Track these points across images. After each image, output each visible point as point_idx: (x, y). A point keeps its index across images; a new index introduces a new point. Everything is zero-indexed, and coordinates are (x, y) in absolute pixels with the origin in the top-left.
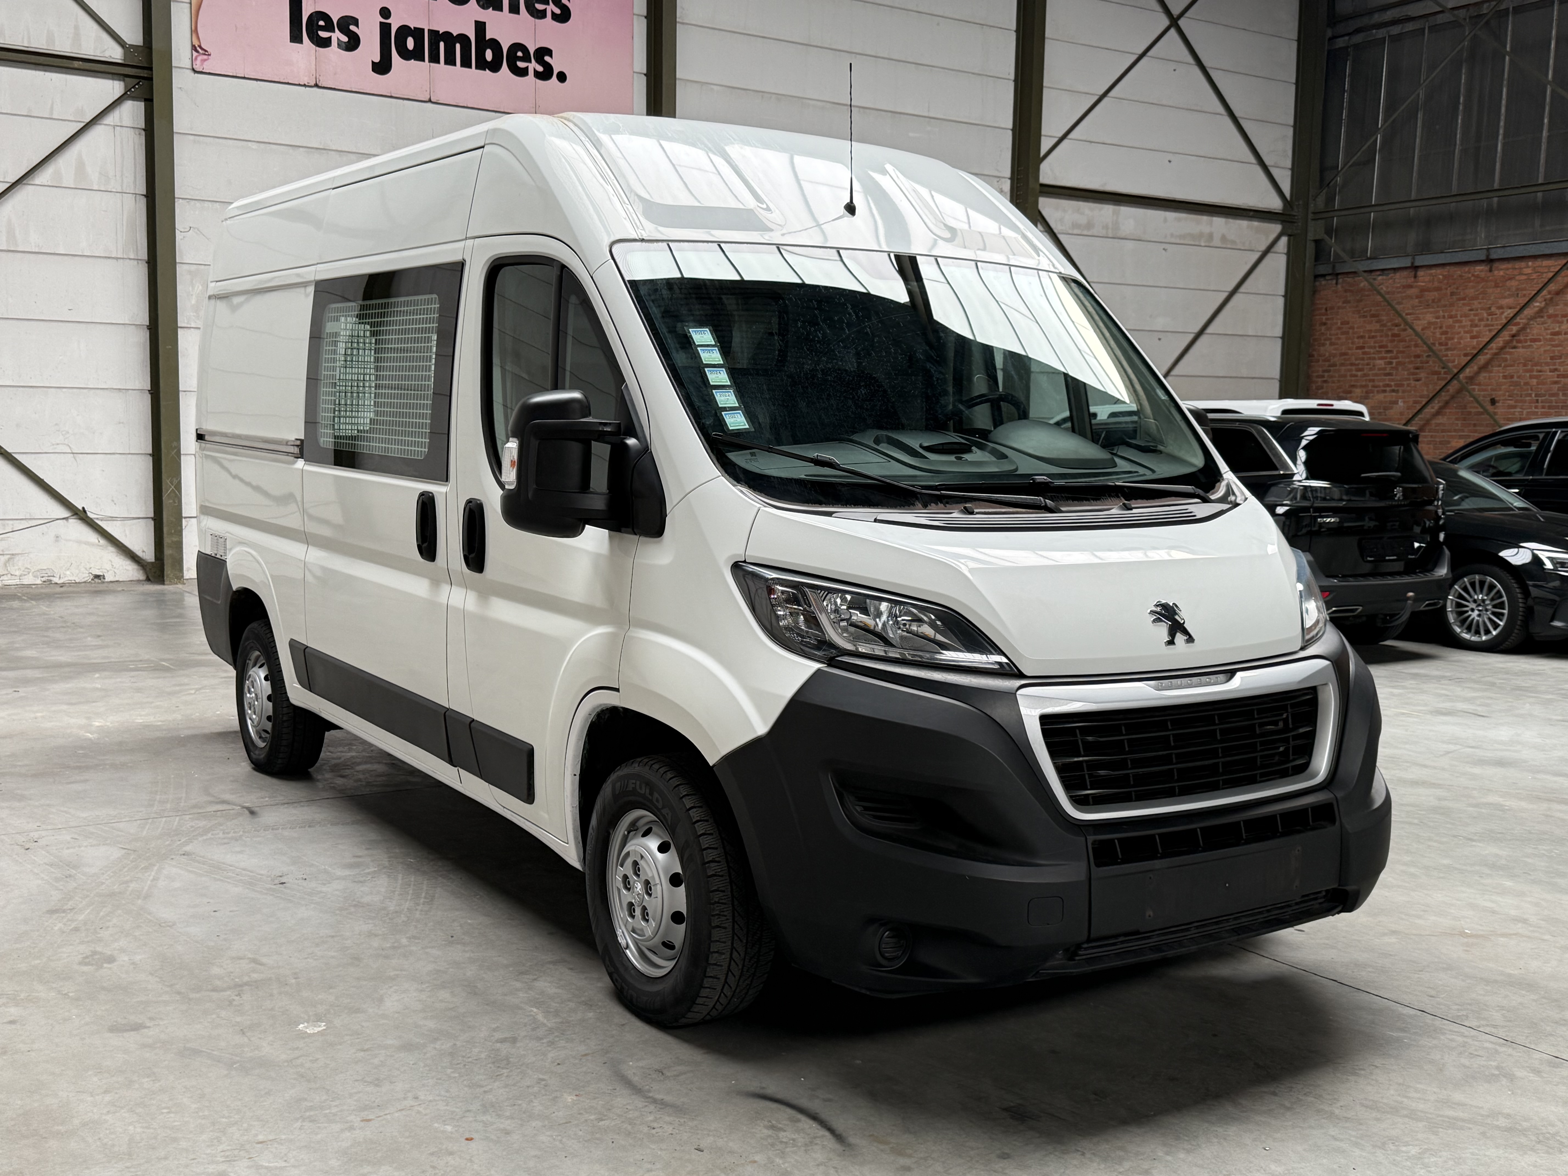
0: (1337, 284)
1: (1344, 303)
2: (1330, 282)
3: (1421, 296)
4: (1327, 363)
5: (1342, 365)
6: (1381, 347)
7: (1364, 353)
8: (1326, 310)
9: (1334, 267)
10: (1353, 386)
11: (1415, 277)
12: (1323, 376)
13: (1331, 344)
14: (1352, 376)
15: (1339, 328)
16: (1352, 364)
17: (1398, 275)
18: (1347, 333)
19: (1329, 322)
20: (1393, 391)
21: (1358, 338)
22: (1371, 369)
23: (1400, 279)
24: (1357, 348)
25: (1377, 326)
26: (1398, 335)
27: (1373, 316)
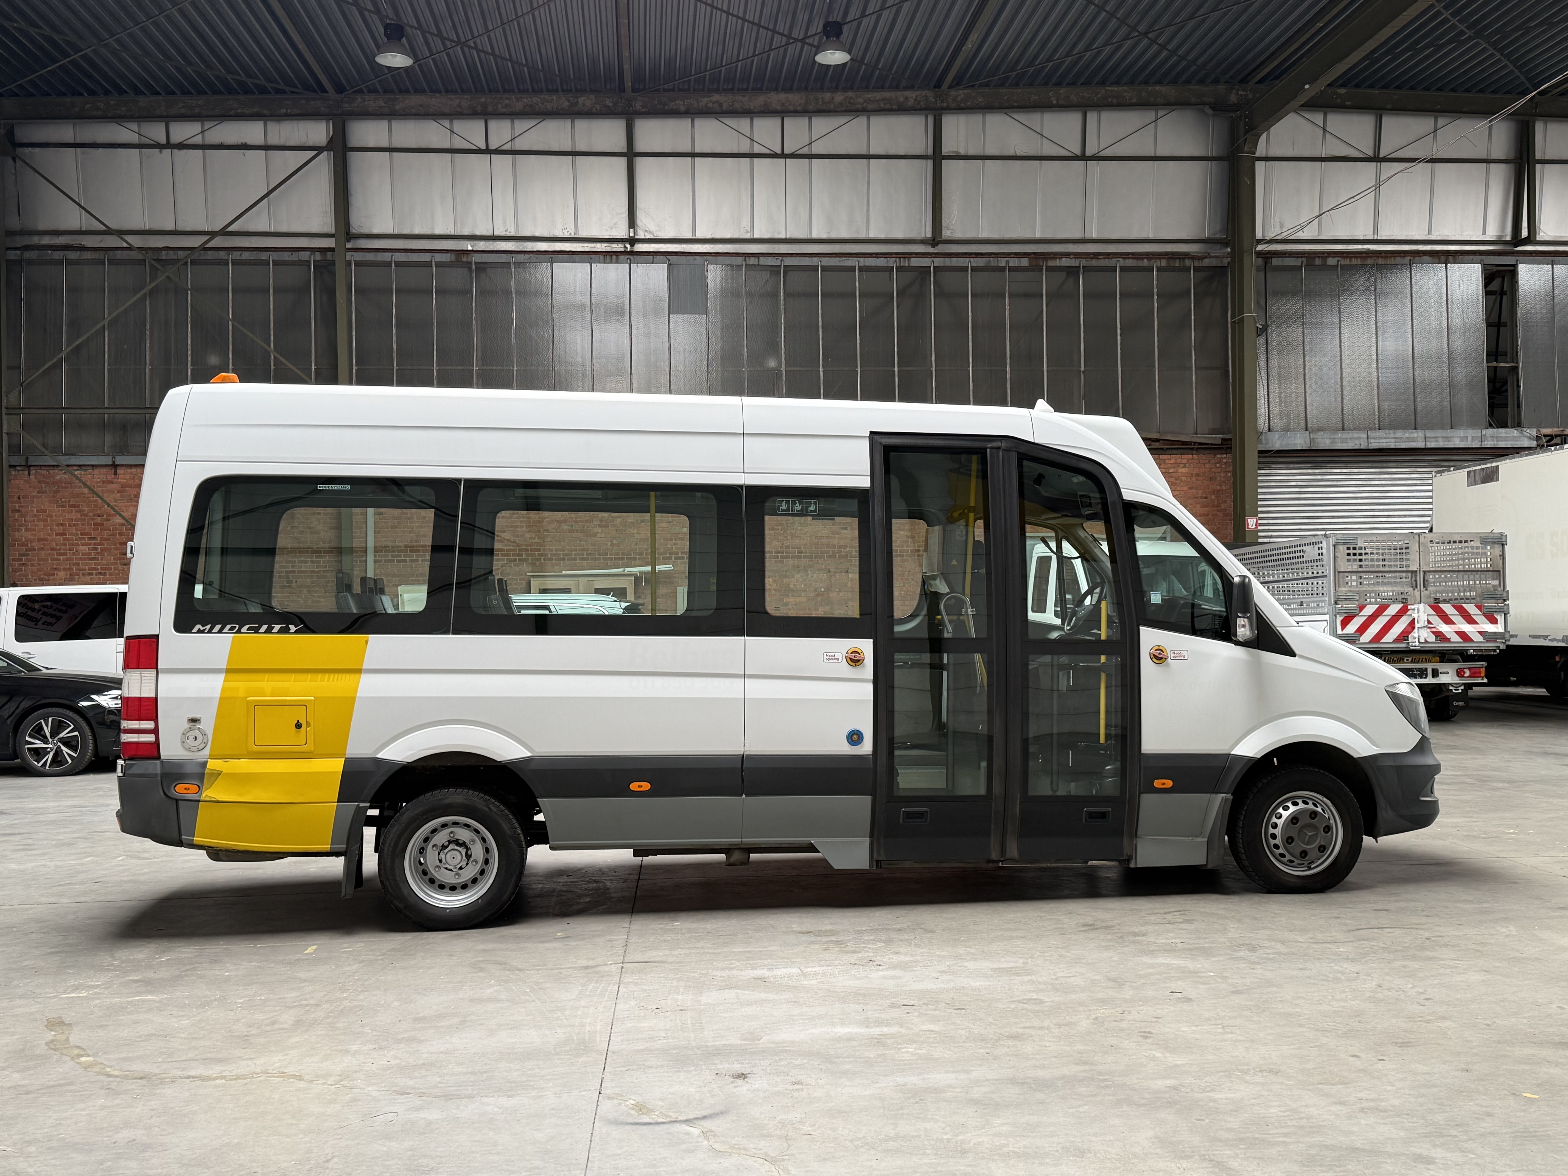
0: (29, 474)
1: (39, 492)
3: (124, 491)
5: (42, 549)
6: (82, 534)
7: (64, 539)
8: (19, 498)
10: (56, 569)
11: (115, 474)
12: (21, 560)
13: (27, 530)
14: (53, 560)
15: (35, 516)
16: (52, 549)
17: (96, 471)
18: (46, 520)
19: (23, 509)
20: (101, 573)
21: (57, 525)
22: (74, 554)
23: (99, 475)
24: (57, 534)
25: (79, 516)
26: (102, 525)
27: (73, 506)
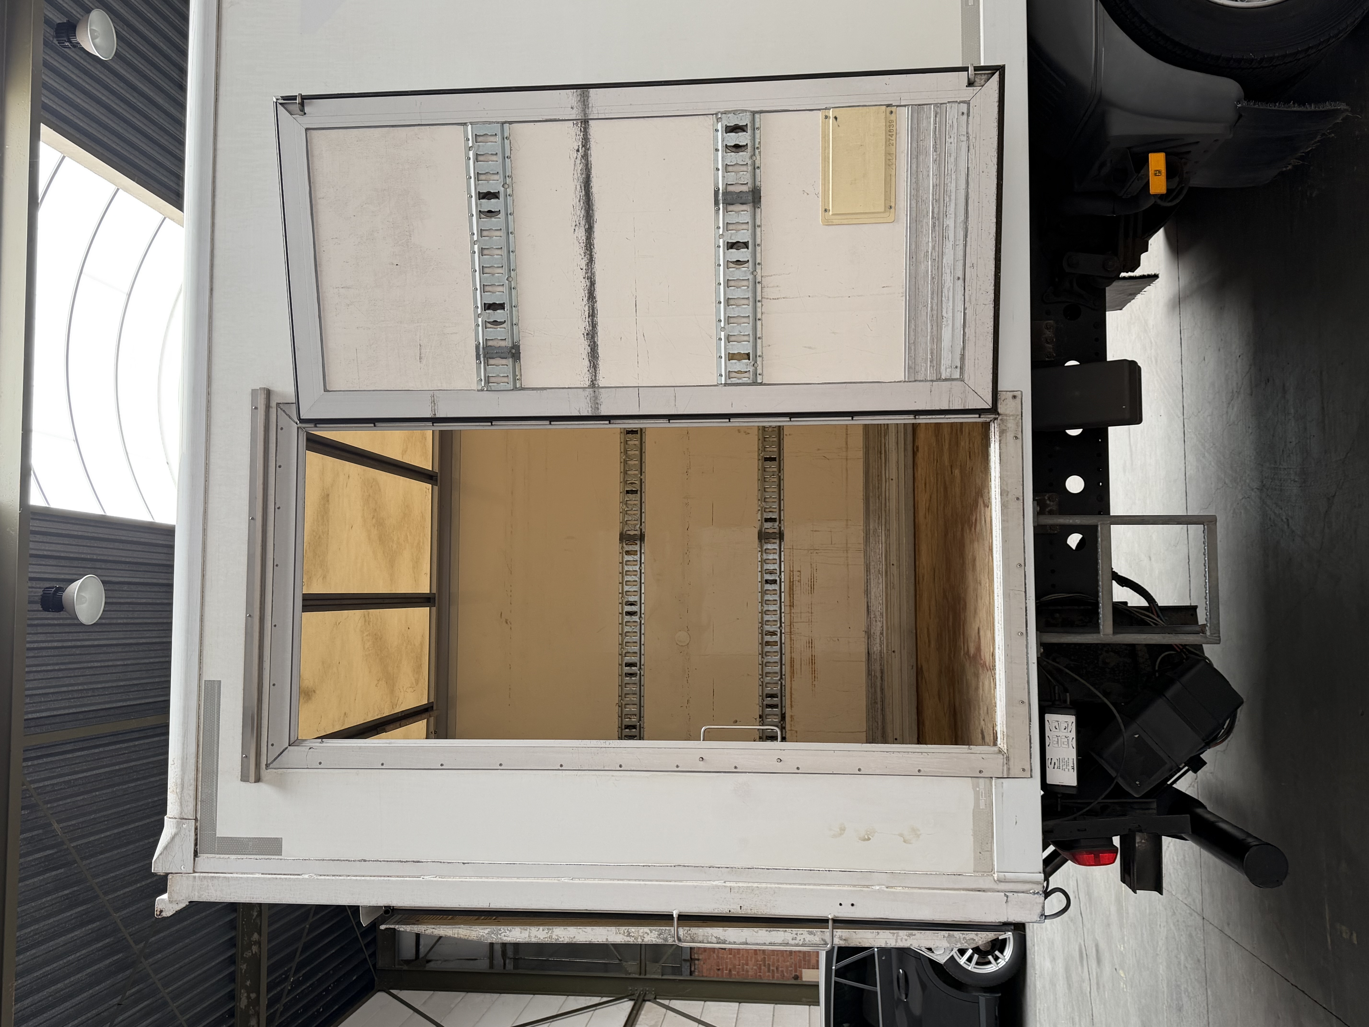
2: (696, 966)
4: (763, 967)
9: (685, 960)
